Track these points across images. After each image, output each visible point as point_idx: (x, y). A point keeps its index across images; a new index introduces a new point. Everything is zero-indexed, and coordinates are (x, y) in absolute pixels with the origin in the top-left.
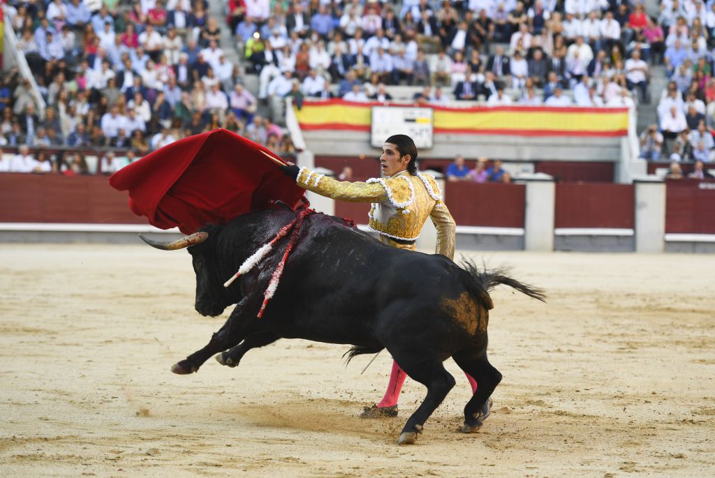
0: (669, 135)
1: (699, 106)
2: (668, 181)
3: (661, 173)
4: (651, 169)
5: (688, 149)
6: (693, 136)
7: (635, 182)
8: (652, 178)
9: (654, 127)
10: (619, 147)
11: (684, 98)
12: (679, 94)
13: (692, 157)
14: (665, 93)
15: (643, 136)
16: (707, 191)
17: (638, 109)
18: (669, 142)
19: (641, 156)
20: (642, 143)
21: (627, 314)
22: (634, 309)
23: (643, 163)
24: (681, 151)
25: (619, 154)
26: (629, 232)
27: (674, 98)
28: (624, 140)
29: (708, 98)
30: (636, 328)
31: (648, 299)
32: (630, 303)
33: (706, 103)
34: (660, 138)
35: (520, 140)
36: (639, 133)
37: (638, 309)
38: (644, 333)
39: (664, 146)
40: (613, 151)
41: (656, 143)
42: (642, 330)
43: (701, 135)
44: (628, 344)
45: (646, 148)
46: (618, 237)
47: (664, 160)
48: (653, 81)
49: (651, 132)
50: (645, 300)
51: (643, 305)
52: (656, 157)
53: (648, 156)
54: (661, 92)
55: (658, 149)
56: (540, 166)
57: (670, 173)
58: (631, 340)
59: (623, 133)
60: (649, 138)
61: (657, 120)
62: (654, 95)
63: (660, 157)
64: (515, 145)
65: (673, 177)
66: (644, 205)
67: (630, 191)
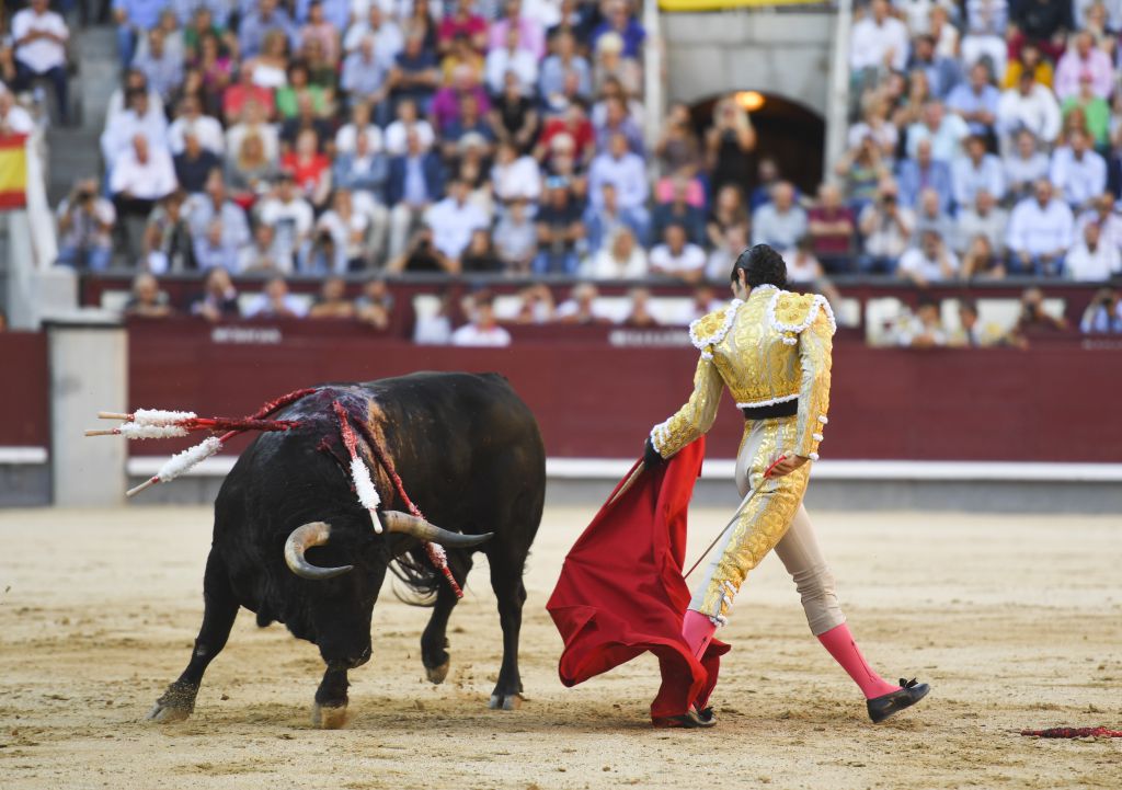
0: (132, 207)
1: (206, 131)
2: (132, 323)
3: (113, 303)
4: (89, 293)
5: (181, 243)
6: (196, 208)
7: (49, 326)
8: (91, 315)
9: (91, 184)
11: (170, 114)
12: (155, 104)
13: (191, 261)
14: (117, 99)
15: (63, 208)
16: (230, 347)
17: (49, 139)
18: (133, 224)
19: (59, 261)
20: (63, 229)
21: (17, 658)
22: (38, 645)
23: (67, 277)
24: (165, 245)
25: (4, 255)
26: (35, 455)
27: (142, 113)
28: (16, 220)
29: (231, 113)
30: (38, 692)
31: (73, 621)
32: (27, 630)
33: (225, 125)
34: (106, 212)
36: (53, 200)
37: (50, 645)
38: (58, 703)
39: (119, 231)
41: (98, 225)
42: (55, 697)
43: (217, 208)
44: (15, 733)
45: (72, 241)
46: (7, 467)
47: (120, 270)
48: (86, 67)
49: (85, 198)
50: (66, 622)
51: (62, 634)
52: (99, 262)
53: (78, 258)
54: (107, 96)
55: (104, 242)
57: (134, 302)
58: (23, 722)
59: (13, 200)
60: (78, 213)
61: (103, 170)
62: (90, 105)
63: (110, 263)
65: (144, 310)
66: (73, 385)
67: (34, 350)
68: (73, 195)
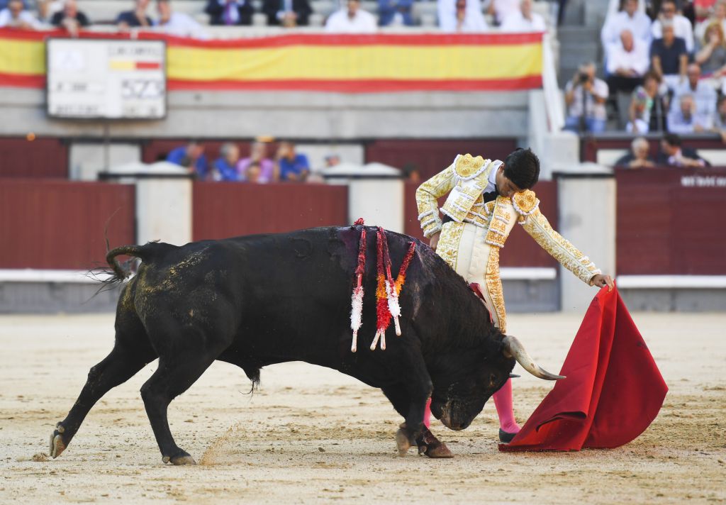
0: (622, 83)
1: (679, 25)
2: (620, 173)
3: (608, 158)
4: (588, 151)
7: (557, 175)
8: (589, 168)
9: (590, 69)
10: (525, 109)
15: (570, 87)
16: (695, 189)
18: (622, 98)
19: (566, 128)
20: (569, 103)
23: (572, 139)
25: (526, 123)
26: (547, 273)
27: (631, 15)
28: (535, 96)
29: (698, 12)
34: (602, 89)
35: (336, 99)
39: (611, 103)
40: (515, 117)
41: (596, 99)
45: (577, 111)
46: (526, 282)
47: (613, 134)
53: (582, 125)
55: (600, 112)
56: (374, 149)
59: (534, 82)
60: (580, 91)
62: (591, 8)
64: (328, 109)
66: (576, 220)
68: (576, 77)
